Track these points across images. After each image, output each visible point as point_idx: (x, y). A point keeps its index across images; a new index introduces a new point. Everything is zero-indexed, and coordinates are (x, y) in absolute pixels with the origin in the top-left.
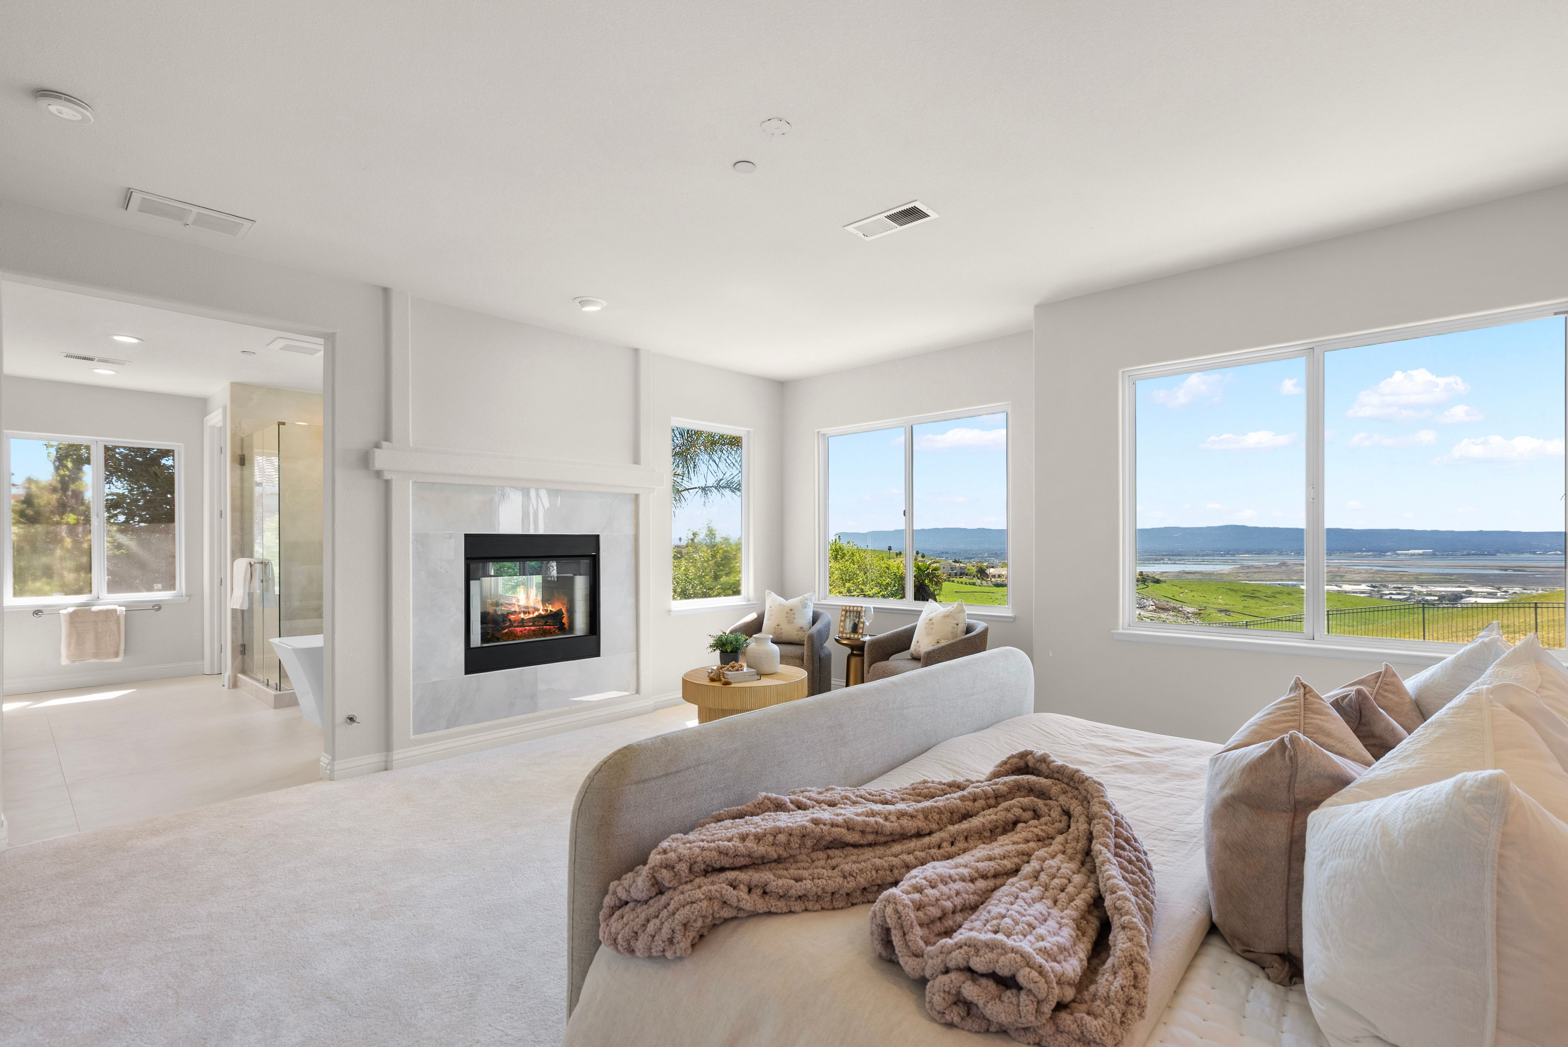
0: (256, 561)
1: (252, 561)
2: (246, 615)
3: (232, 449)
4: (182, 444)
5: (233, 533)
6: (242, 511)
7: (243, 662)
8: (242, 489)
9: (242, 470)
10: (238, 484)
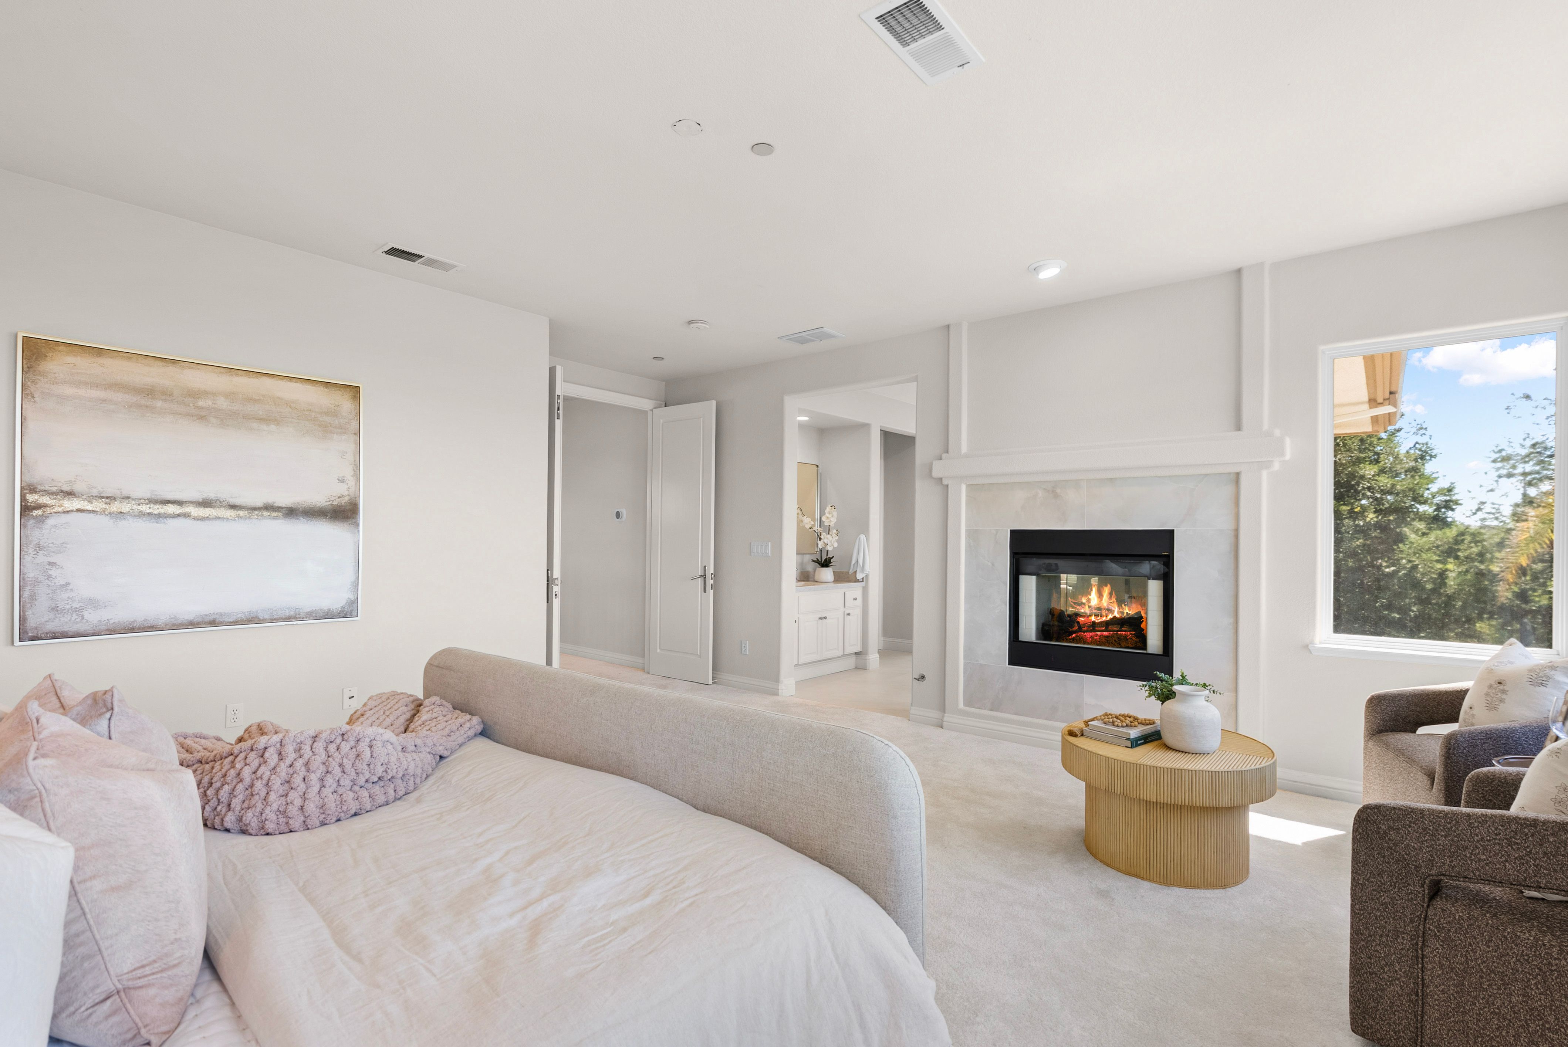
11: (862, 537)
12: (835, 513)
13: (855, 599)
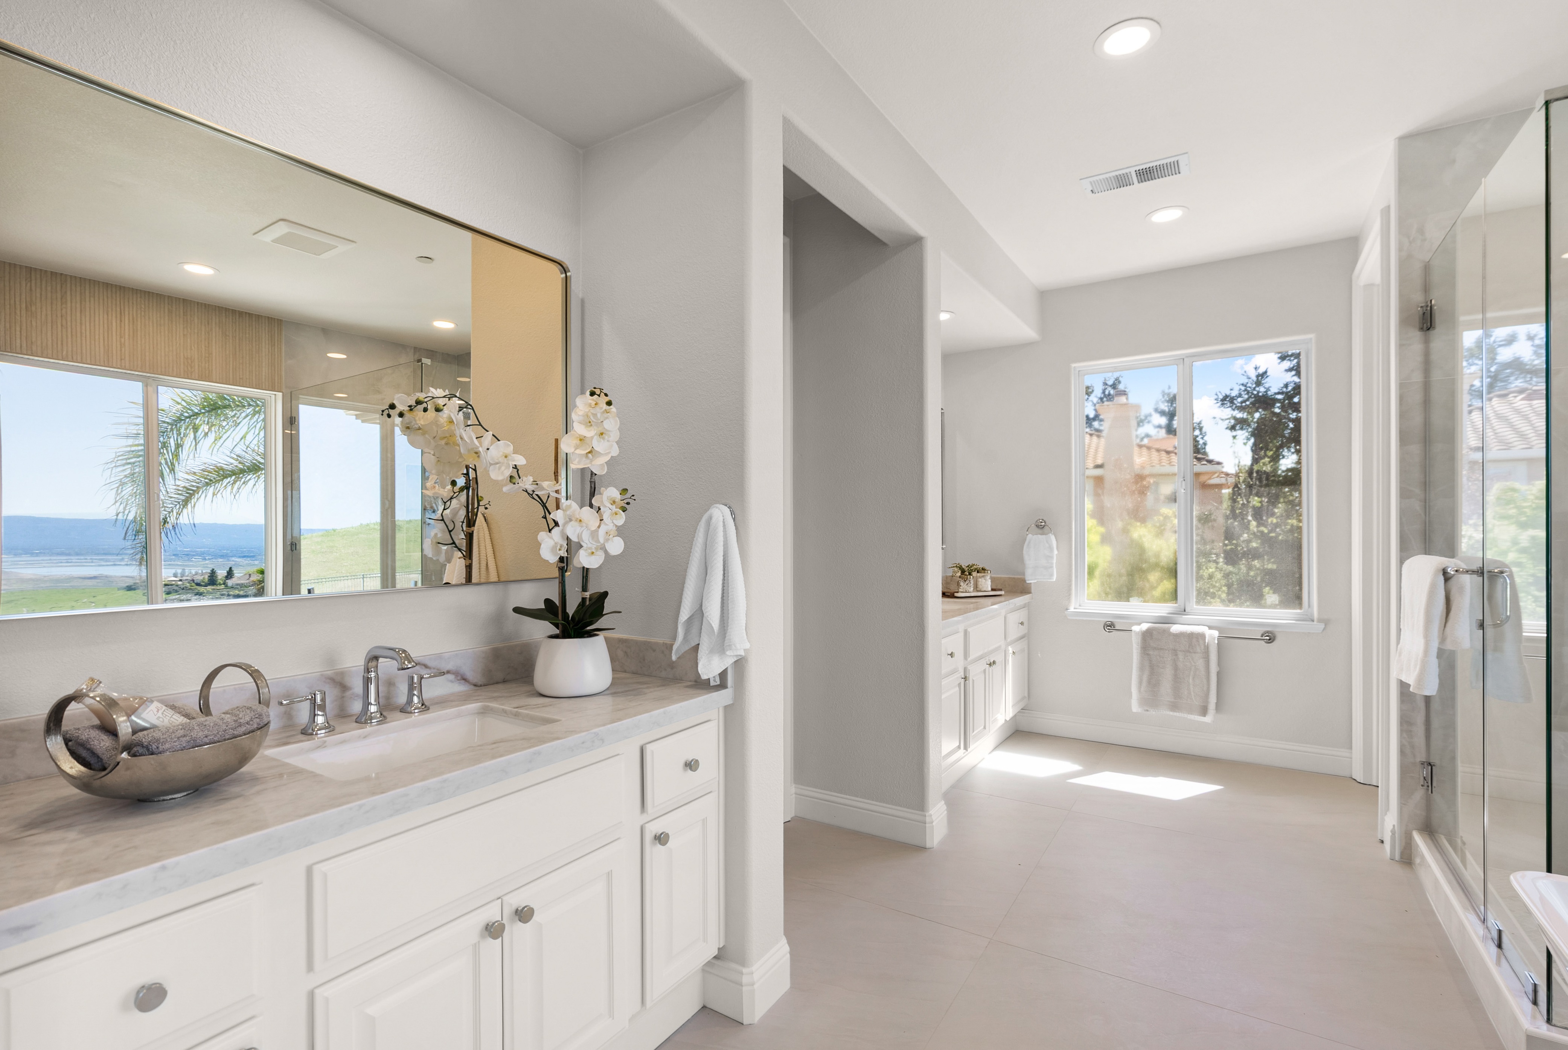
0: (1463, 566)
1: (1451, 564)
2: (1435, 706)
3: (1401, 296)
4: (1312, 336)
5: (1404, 494)
6: (1427, 440)
7: (1429, 805)
8: (1427, 386)
9: (1427, 342)
10: (1417, 377)
11: (720, 514)
12: (612, 425)
13: (691, 765)
